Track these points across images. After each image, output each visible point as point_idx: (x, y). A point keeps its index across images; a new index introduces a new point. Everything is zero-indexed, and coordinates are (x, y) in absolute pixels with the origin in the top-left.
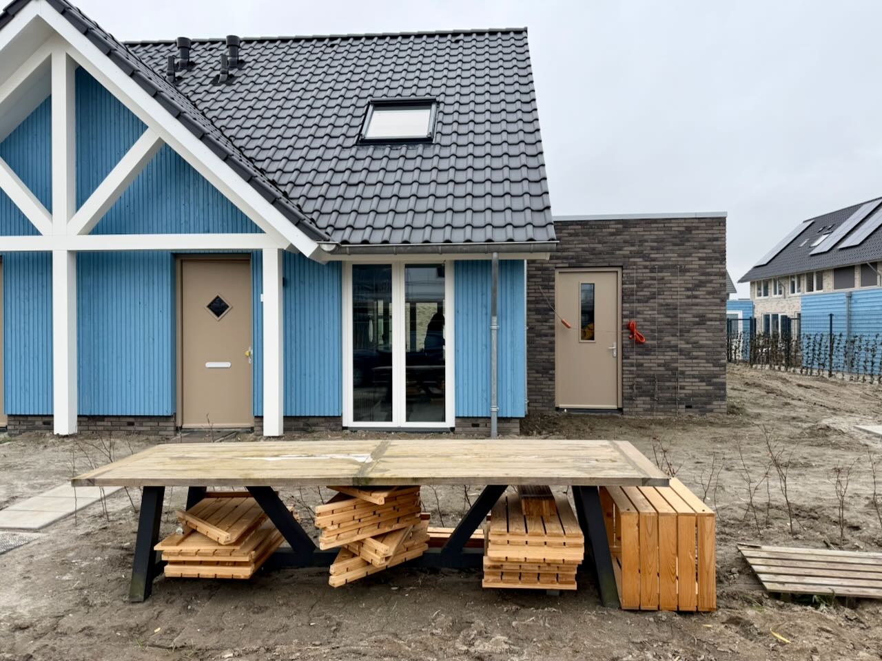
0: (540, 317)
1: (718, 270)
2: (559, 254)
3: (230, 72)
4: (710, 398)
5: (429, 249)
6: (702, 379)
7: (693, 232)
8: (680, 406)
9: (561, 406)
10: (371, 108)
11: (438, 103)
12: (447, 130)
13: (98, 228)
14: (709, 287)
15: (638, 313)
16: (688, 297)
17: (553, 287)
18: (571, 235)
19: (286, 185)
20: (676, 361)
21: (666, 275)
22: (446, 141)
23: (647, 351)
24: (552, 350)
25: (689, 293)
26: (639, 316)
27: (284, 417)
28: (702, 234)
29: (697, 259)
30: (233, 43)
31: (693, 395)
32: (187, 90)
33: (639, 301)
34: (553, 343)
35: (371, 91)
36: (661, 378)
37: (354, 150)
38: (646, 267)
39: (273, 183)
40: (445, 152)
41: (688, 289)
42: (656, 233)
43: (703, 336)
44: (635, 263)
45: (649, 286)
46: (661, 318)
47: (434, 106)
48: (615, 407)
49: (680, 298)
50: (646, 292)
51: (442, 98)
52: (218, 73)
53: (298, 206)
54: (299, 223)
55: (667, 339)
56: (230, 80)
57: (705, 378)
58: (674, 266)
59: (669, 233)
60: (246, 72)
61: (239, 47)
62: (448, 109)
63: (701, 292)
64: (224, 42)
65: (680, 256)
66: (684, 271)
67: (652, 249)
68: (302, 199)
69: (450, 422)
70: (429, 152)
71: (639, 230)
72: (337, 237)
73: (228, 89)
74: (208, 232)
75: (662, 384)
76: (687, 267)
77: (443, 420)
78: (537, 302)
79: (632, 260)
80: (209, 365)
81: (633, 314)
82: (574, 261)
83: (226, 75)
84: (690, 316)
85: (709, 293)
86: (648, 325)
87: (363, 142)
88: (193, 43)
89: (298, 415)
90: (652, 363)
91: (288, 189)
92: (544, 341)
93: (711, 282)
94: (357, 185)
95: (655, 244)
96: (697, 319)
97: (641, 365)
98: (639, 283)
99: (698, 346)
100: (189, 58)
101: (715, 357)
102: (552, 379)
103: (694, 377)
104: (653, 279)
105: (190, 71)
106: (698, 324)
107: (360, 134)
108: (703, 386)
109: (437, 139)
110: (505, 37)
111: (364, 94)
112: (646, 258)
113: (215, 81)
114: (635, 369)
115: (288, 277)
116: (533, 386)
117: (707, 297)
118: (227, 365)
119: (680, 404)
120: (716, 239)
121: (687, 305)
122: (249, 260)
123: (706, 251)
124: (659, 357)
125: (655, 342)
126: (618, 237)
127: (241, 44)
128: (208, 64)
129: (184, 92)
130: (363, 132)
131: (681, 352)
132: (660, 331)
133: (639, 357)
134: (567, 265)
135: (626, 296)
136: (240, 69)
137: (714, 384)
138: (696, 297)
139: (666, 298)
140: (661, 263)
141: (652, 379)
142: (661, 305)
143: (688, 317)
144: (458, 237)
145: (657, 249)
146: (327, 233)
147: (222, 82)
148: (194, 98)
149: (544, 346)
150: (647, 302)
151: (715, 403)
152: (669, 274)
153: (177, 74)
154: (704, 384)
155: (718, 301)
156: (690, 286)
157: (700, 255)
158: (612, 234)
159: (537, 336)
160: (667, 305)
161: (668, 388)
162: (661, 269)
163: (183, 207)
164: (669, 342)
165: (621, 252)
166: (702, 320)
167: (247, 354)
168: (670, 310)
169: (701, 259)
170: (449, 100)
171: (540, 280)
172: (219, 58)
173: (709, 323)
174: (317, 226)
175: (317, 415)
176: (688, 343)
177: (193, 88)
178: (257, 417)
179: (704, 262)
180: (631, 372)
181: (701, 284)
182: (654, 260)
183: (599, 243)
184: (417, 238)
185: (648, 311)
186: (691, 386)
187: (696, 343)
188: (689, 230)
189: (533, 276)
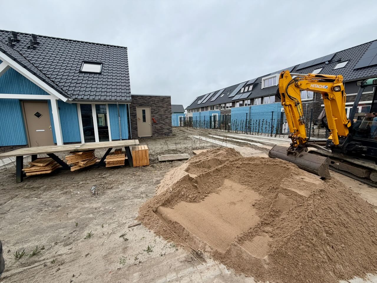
0: (133, 117)
3: (34, 46)
4: (169, 133)
5: (100, 101)
6: (167, 129)
8: (164, 135)
9: (139, 136)
10: (83, 63)
11: (103, 64)
12: (105, 71)
14: (168, 111)
15: (154, 116)
16: (164, 113)
17: (136, 110)
18: (139, 99)
20: (162, 126)
22: (105, 74)
23: (157, 124)
24: (137, 124)
28: (166, 100)
30: (34, 36)
31: (166, 133)
32: (18, 49)
33: (154, 113)
35: (83, 58)
36: (160, 130)
37: (78, 74)
38: (155, 106)
40: (105, 77)
41: (164, 111)
42: (157, 99)
43: (167, 121)
44: (153, 105)
45: (156, 110)
46: (159, 117)
47: (102, 65)
48: (151, 136)
49: (162, 113)
50: (156, 112)
51: (104, 63)
52: (30, 45)
53: (61, 88)
54: (61, 93)
56: (34, 48)
58: (161, 106)
59: (160, 99)
60: (40, 46)
61: (37, 38)
62: (106, 66)
64: (30, 35)
65: (162, 104)
66: (163, 107)
67: (157, 102)
68: (62, 86)
70: (100, 76)
71: (154, 98)
72: (74, 97)
73: (34, 51)
77: (109, 141)
78: (132, 114)
80: (37, 131)
81: (153, 116)
82: (140, 104)
84: (165, 117)
85: (168, 112)
86: (157, 119)
87: (81, 72)
88: (18, 33)
89: (68, 142)
90: (158, 126)
92: (135, 122)
93: (168, 110)
94: (79, 83)
97: (156, 127)
98: (154, 110)
99: (167, 123)
100: (17, 38)
101: (170, 125)
102: (137, 131)
104: (157, 109)
105: (18, 43)
107: (80, 70)
108: (168, 131)
109: (103, 73)
110: (121, 49)
111: (81, 59)
112: (155, 104)
113: (29, 48)
115: (60, 107)
116: (133, 133)
118: (44, 130)
120: (169, 101)
121: (164, 114)
122: (47, 102)
123: (167, 103)
125: (158, 122)
126: (150, 99)
128: (27, 42)
131: (163, 124)
132: (159, 120)
133: (155, 125)
135: (152, 113)
136: (38, 45)
137: (170, 130)
138: (166, 113)
139: (160, 113)
140: (159, 106)
141: (158, 130)
144: (108, 98)
146: (70, 96)
147: (31, 49)
148: (21, 52)
149: (135, 124)
150: (156, 114)
151: (170, 134)
153: (13, 43)
155: (170, 114)
158: (148, 99)
159: (133, 121)
161: (161, 131)
162: (159, 107)
164: (161, 122)
165: (150, 103)
166: (167, 117)
167: (50, 127)
168: (161, 115)
169: (166, 105)
170: (106, 63)
171: (133, 109)
172: (29, 40)
175: (74, 142)
176: (164, 122)
177: (20, 49)
178: (55, 143)
180: (154, 128)
181: (167, 110)
182: (157, 105)
183: (145, 101)
184: (97, 98)
185: (156, 116)
186: (166, 131)
187: (166, 122)
188: (164, 99)
189: (131, 108)
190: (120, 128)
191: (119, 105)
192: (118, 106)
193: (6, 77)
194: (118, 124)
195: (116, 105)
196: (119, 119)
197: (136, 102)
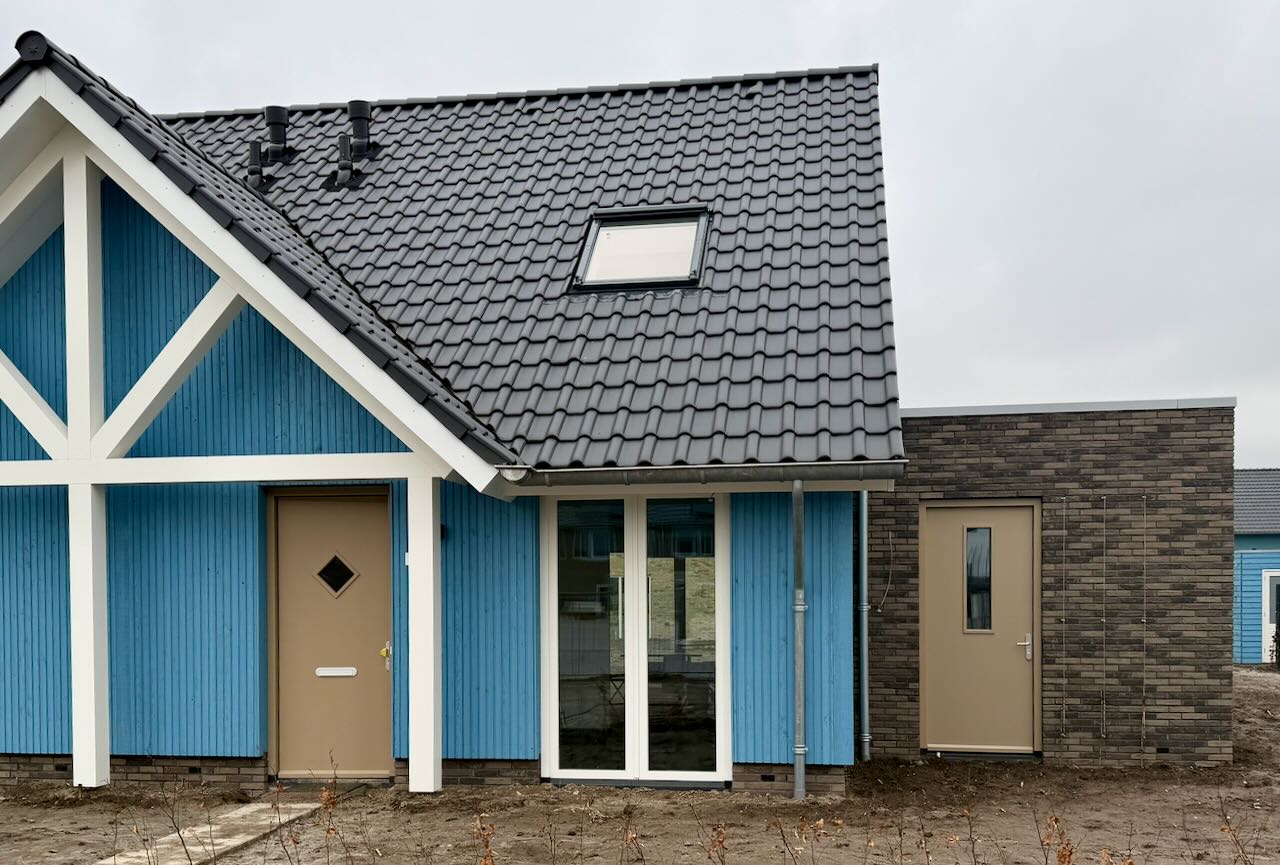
0: (891, 587)
1: (1218, 503)
2: (927, 476)
3: (356, 166)
4: (1202, 734)
5: (684, 474)
6: (1187, 700)
7: (1173, 435)
8: (1148, 749)
9: (931, 746)
10: (594, 225)
11: (712, 214)
12: (724, 262)
13: (142, 446)
14: (1202, 535)
15: (1071, 581)
16: (1163, 553)
17: (915, 535)
18: (947, 441)
19: (448, 367)
20: (1139, 667)
21: (1123, 512)
22: (722, 282)
23: (1088, 649)
24: (915, 646)
25: (1165, 545)
26: (1072, 586)
27: (443, 760)
28: (1188, 439)
29: (1179, 483)
30: (359, 112)
31: (1170, 730)
32: (282, 200)
33: (1072, 559)
34: (915, 634)
35: (595, 196)
36: (1112, 699)
37: (564, 302)
38: (1084, 499)
39: (426, 363)
40: (719, 303)
41: (1162, 538)
42: (1105, 437)
43: (1189, 623)
44: (1065, 492)
45: (1092, 532)
46: (1113, 590)
47: (703, 220)
48: (1028, 749)
49: (1146, 554)
50: (1086, 544)
51: (718, 205)
52: (335, 167)
53: (467, 403)
54: (465, 436)
55: (1122, 627)
56: (356, 180)
57: (1195, 699)
58: (1137, 497)
59: (1127, 436)
60: (382, 165)
61: (370, 120)
62: (729, 225)
63: (1187, 543)
64: (344, 110)
65: (1147, 478)
66: (1155, 505)
67: (1097, 465)
68: (475, 391)
69: (723, 772)
70: (691, 303)
71: (1072, 432)
72: (530, 457)
73: (352, 197)
74: (320, 450)
75: (1113, 708)
76: (1160, 497)
77: (712, 767)
78: (887, 560)
79: (1058, 485)
80: (321, 672)
81: (1060, 583)
82: (952, 488)
83: (348, 172)
84: (1167, 586)
85: (1201, 545)
86: (1089, 604)
87: (579, 289)
88: (292, 113)
89: (467, 757)
90: (1097, 670)
91: (450, 375)
93: (1205, 524)
94: (566, 364)
95: (1102, 457)
96: (1179, 593)
97: (1077, 675)
98: (1072, 526)
99: (1178, 641)
100: (285, 140)
101: (1211, 661)
102: (914, 698)
103: (1172, 696)
104: (1098, 519)
105: (287, 164)
106: (1177, 600)
107: (573, 274)
108: (1190, 714)
109: (707, 280)
110: (838, 84)
111: (584, 201)
112: (1086, 481)
113: (331, 183)
114: (1064, 681)
115: (450, 524)
116: (881, 711)
117: (1198, 552)
118: (351, 671)
119: (1147, 744)
120: (1216, 448)
121: (1161, 566)
122: (387, 496)
123: (1196, 468)
124: (1109, 661)
125: (1101, 634)
126: (1034, 445)
127: (374, 114)
128: (319, 151)
129: (276, 203)
130: (579, 273)
131: (1150, 651)
132: (1111, 614)
133: (1073, 660)
134: (941, 496)
135: (1049, 551)
136: (372, 159)
137: (1211, 710)
138: (1177, 552)
139: (1124, 554)
140: (1113, 491)
141: (1095, 700)
142: (1114, 567)
143: (1163, 589)
144: (734, 454)
145: (1105, 466)
146: (513, 450)
147: (342, 185)
148: (293, 215)
149: (899, 640)
150: (1087, 561)
151: (1211, 743)
152: (1128, 511)
153: (267, 171)
154: (1192, 709)
155: (1218, 559)
156: (1167, 532)
157: (1185, 476)
158: (1022, 440)
159: (887, 621)
160: (1124, 567)
161: (1126, 716)
162: (1113, 502)
163: (277, 407)
164: (1128, 633)
165: (1038, 472)
166: (1188, 594)
167: (383, 652)
168: (1128, 574)
169: (1186, 483)
170: (731, 208)
171: (893, 521)
172: (335, 141)
173: (1201, 599)
174: (497, 439)
175: (498, 757)
176: (1162, 636)
177: (293, 197)
178: (399, 760)
179: (1192, 489)
180: (1058, 687)
181: (1187, 529)
182: (1099, 485)
183: (999, 455)
184: (664, 457)
185: (1089, 577)
186: (1169, 714)
187: (1177, 635)
188: (1164, 430)
189: (881, 515)
190: (800, 672)
191: (809, 497)
192: (798, 510)
193: (223, 359)
194: (788, 640)
195: (786, 497)
196: (799, 608)
197: (923, 469)
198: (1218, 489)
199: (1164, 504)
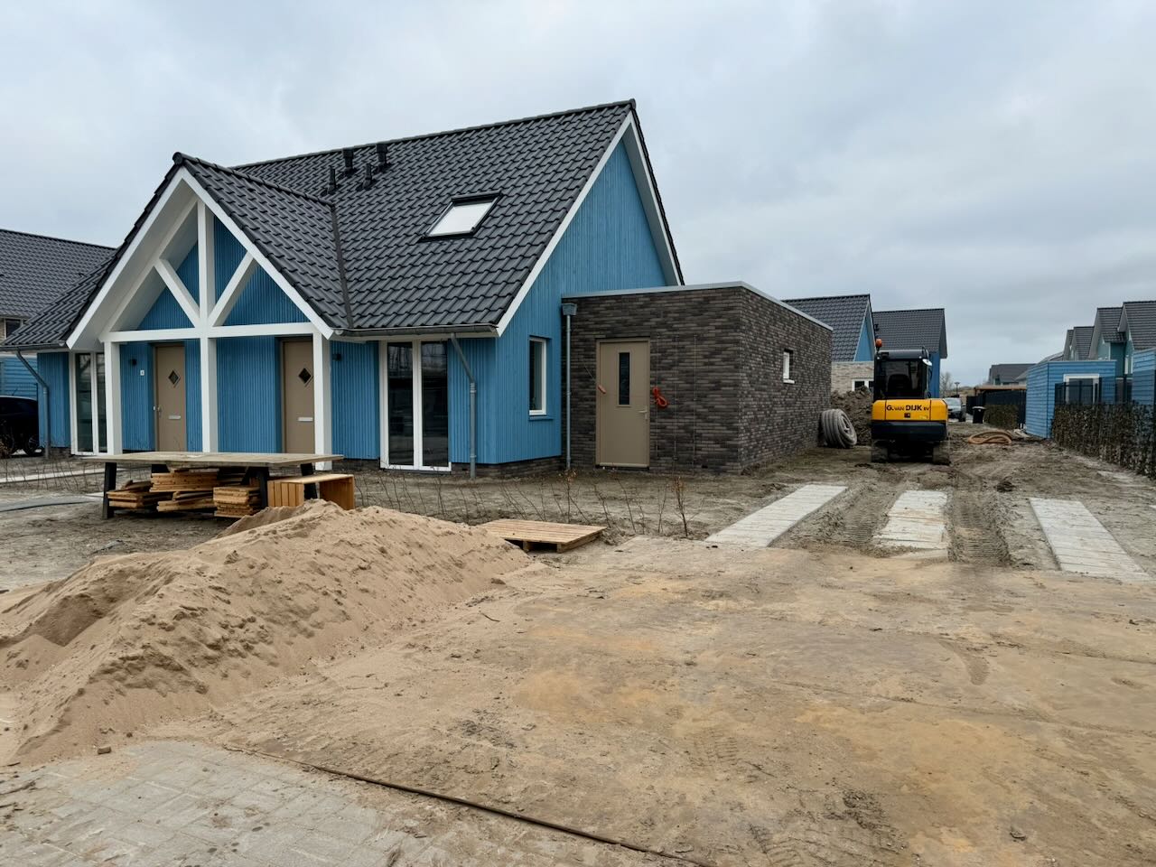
0: (581, 383)
1: (732, 338)
2: (598, 326)
4: (724, 459)
6: (717, 441)
7: (711, 302)
8: (698, 466)
9: (601, 464)
10: (450, 205)
11: (501, 197)
14: (724, 354)
15: (663, 379)
16: (706, 364)
17: (593, 357)
18: (607, 308)
20: (692, 424)
21: (686, 343)
23: (671, 415)
24: (593, 413)
25: (707, 360)
26: (663, 382)
28: (718, 304)
29: (714, 328)
31: (708, 457)
33: (664, 368)
34: (594, 407)
36: (679, 440)
38: (669, 337)
41: (705, 357)
42: (678, 304)
43: (718, 401)
44: (660, 334)
45: (672, 354)
46: (681, 384)
47: (495, 200)
48: (644, 465)
49: (696, 364)
50: (669, 361)
51: (508, 191)
55: (686, 403)
56: (372, 185)
57: (720, 441)
58: (692, 336)
59: (689, 304)
63: (717, 360)
65: (698, 325)
66: (701, 339)
67: (675, 319)
71: (663, 301)
75: (680, 445)
76: (705, 335)
78: (579, 370)
79: (658, 330)
80: (301, 419)
81: (659, 381)
82: (609, 332)
84: (707, 382)
85: (724, 360)
86: (670, 391)
87: (425, 239)
90: (674, 425)
92: (585, 405)
95: (676, 315)
96: (713, 385)
97: (664, 428)
98: (664, 351)
99: (712, 410)
101: (728, 421)
102: (593, 438)
103: (710, 439)
104: (674, 347)
106: (714, 389)
108: (718, 449)
109: (480, 232)
112: (670, 328)
114: (657, 431)
115: (342, 353)
116: (576, 446)
117: (723, 363)
119: (697, 464)
120: (732, 309)
121: (705, 371)
123: (721, 320)
124: (680, 420)
125: (675, 407)
126: (646, 309)
130: (429, 231)
132: (681, 396)
133: (663, 420)
134: (604, 336)
135: (654, 364)
137: (728, 446)
138: (712, 364)
139: (686, 366)
140: (682, 333)
141: (671, 440)
142: (683, 372)
143: (705, 383)
145: (679, 319)
149: (586, 410)
150: (670, 369)
151: (728, 464)
152: (688, 343)
154: (719, 446)
155: (732, 367)
156: (707, 353)
157: (716, 324)
158: (642, 307)
159: (579, 401)
160: (687, 372)
161: (687, 449)
162: (682, 338)
164: (688, 406)
165: (649, 323)
166: (717, 386)
168: (689, 376)
169: (717, 328)
170: (514, 192)
171: (582, 350)
173: (723, 388)
176: (705, 407)
179: (719, 331)
180: (657, 434)
181: (717, 352)
182: (676, 330)
183: (630, 315)
185: (672, 378)
186: (709, 448)
187: (712, 407)
188: (707, 300)
189: (577, 347)
197: (596, 323)
198: (732, 330)
199: (705, 339)
